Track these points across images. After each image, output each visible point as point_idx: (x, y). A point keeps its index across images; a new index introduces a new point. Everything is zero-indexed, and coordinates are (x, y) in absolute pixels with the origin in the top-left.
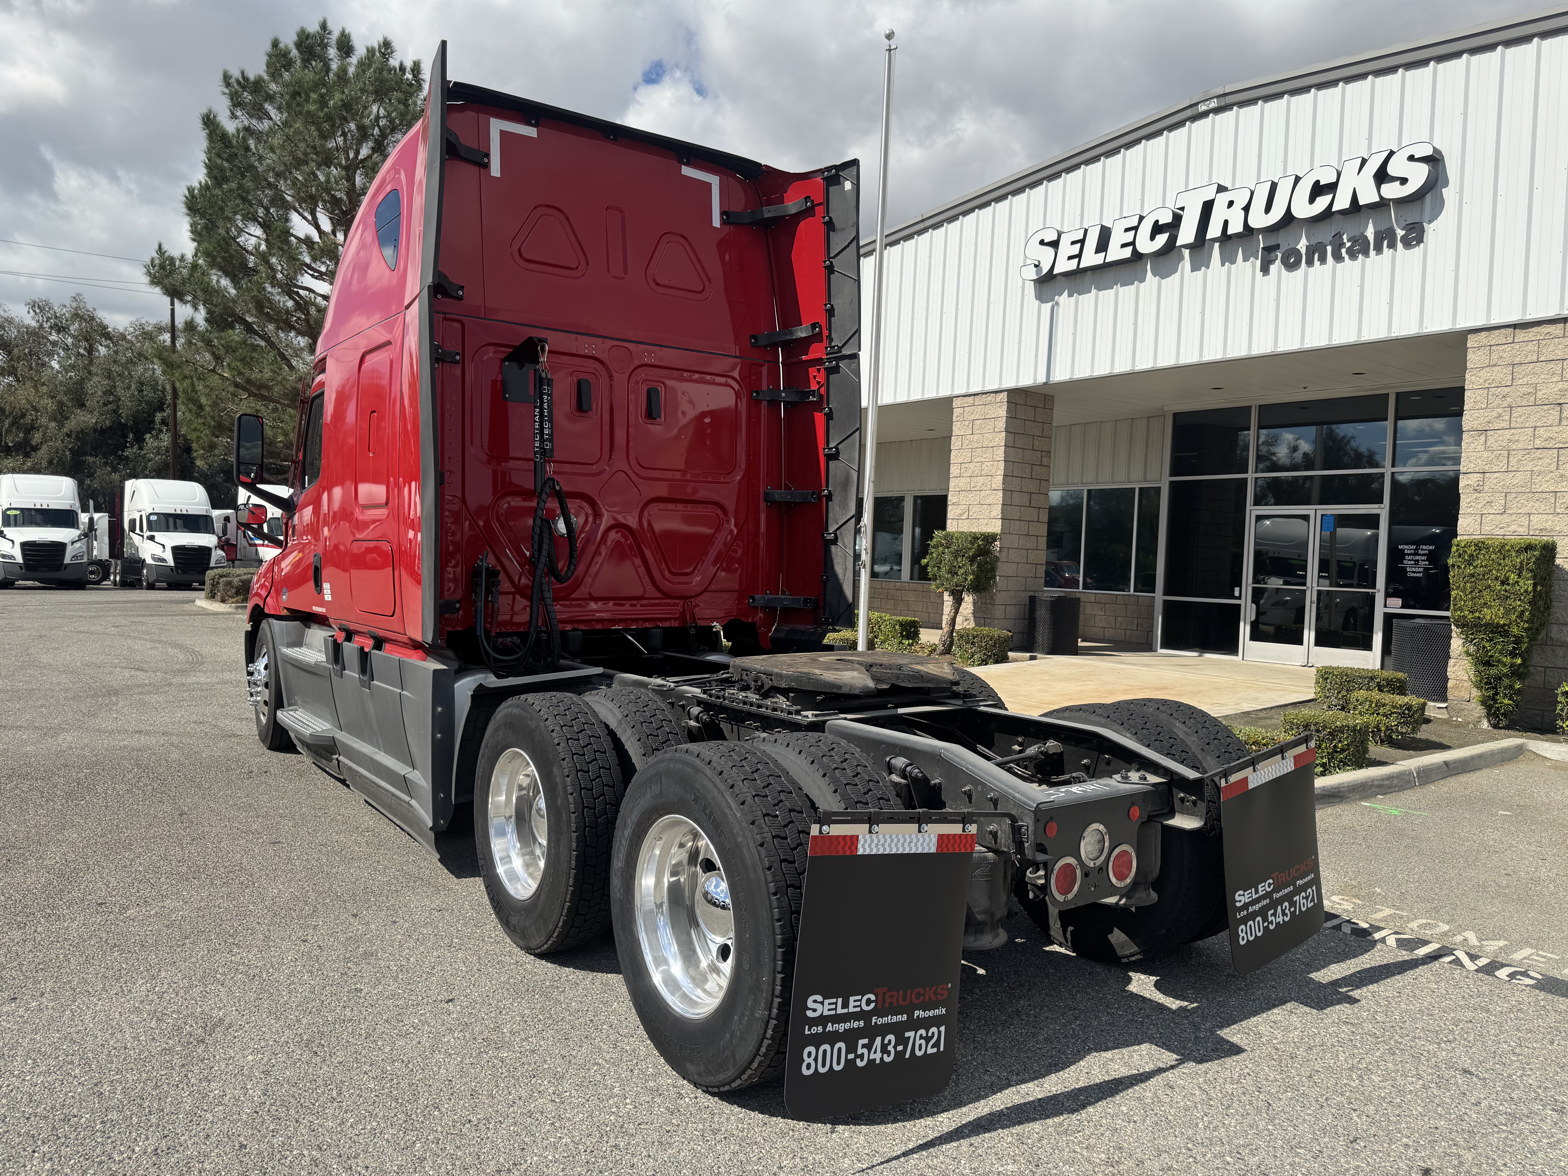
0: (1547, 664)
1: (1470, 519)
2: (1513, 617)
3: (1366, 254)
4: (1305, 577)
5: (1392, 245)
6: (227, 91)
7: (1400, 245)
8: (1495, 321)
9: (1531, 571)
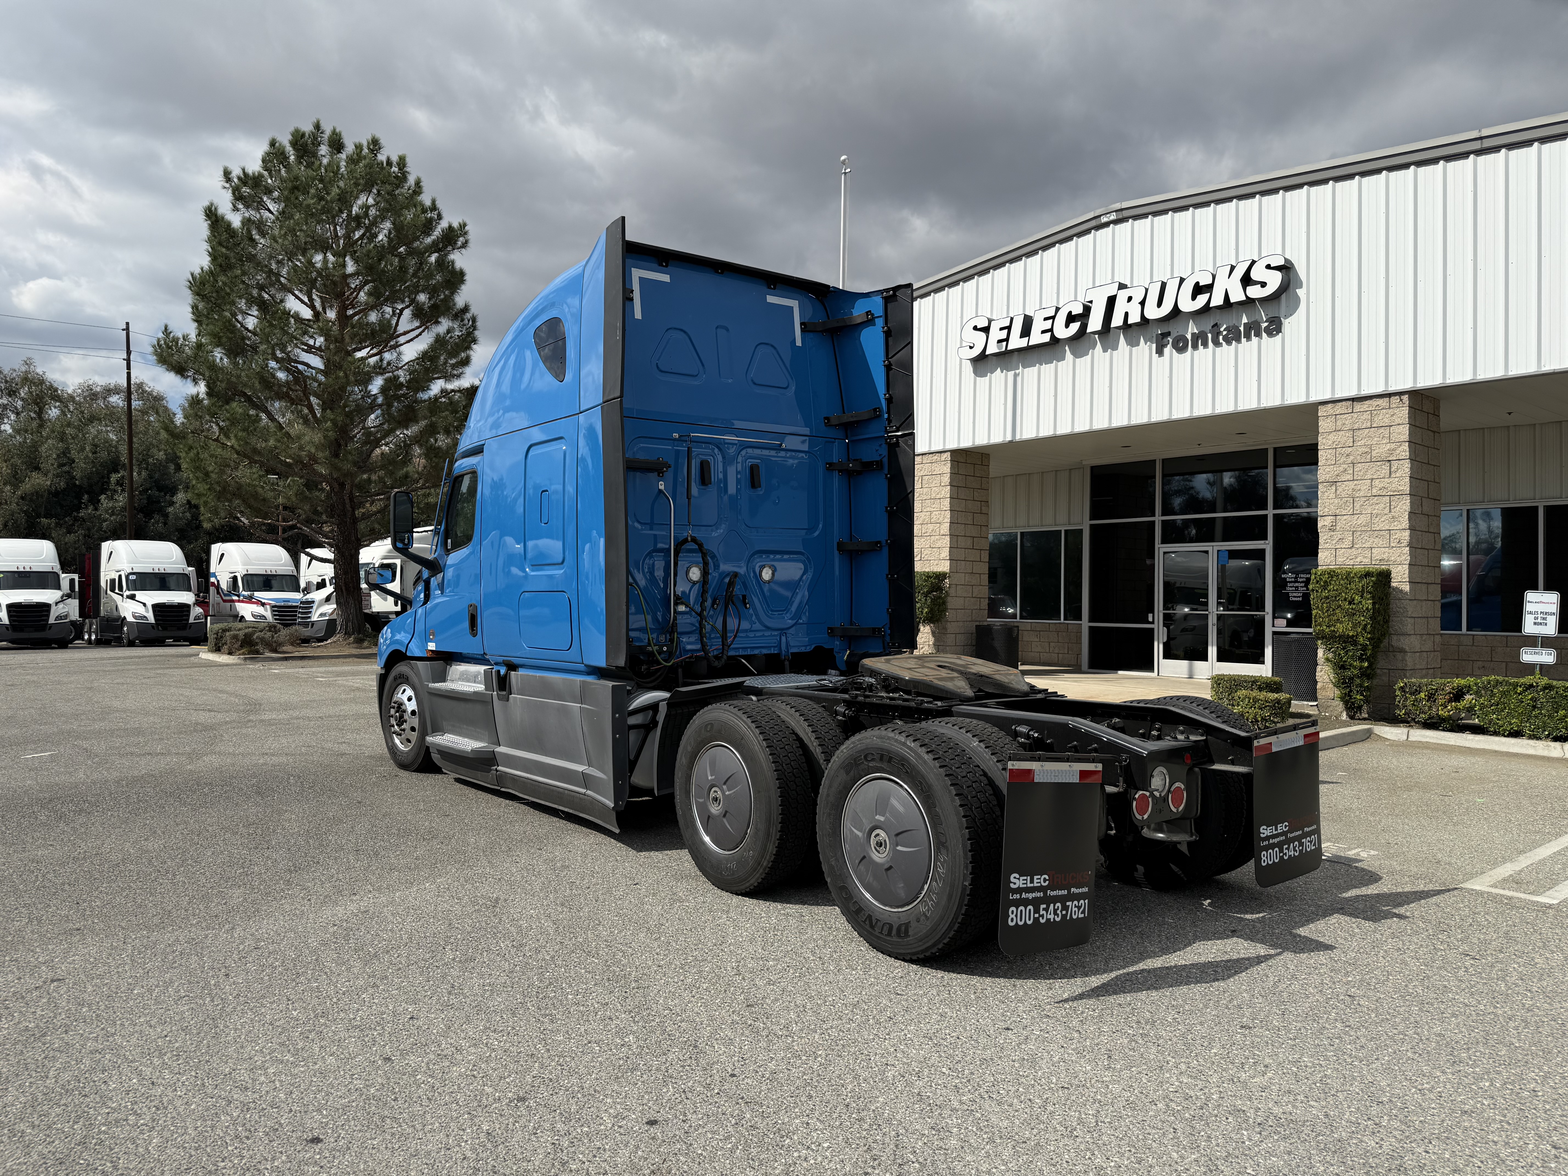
0: (1390, 667)
1: (1327, 553)
2: (1359, 630)
3: (1239, 341)
4: (1207, 602)
5: (1258, 334)
6: (227, 185)
7: (1264, 335)
8: (1339, 395)
9: (1370, 593)
